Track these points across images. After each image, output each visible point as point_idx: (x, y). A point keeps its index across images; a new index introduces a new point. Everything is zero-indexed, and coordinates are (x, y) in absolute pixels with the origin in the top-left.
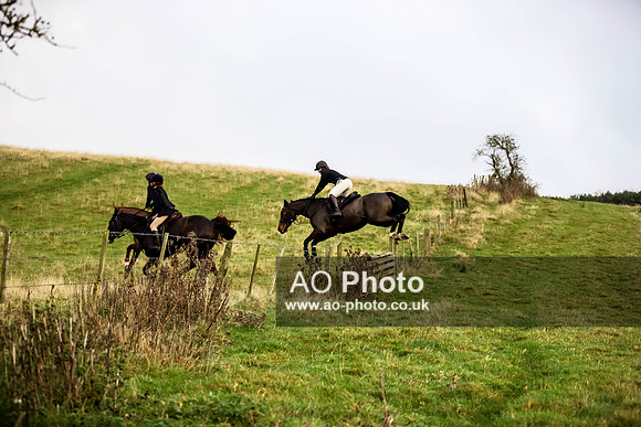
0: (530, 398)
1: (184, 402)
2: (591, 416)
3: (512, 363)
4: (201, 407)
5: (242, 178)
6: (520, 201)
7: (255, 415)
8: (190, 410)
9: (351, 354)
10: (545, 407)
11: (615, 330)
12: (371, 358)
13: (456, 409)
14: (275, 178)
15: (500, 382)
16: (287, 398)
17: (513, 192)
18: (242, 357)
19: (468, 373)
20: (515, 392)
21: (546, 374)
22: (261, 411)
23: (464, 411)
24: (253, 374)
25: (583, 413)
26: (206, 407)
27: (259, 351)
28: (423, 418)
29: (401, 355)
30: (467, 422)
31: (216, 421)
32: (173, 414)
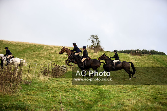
0: (100, 103)
1: (9, 104)
2: (116, 108)
3: (96, 94)
4: (13, 105)
5: (27, 46)
6: (99, 52)
7: (27, 108)
8: (10, 106)
9: (53, 92)
10: (104, 106)
11: (123, 86)
12: (59, 93)
13: (80, 106)
14: (36, 45)
15: (92, 99)
16: (36, 103)
17: (97, 50)
18: (25, 92)
19: (84, 97)
20: (96, 102)
21: (104, 97)
22: (29, 107)
23: (82, 107)
24: (28, 97)
25: (113, 107)
26: (15, 106)
27: (29, 91)
28: (72, 109)
29: (66, 92)
30: (83, 110)
31: (17, 109)
32: (6, 107)
